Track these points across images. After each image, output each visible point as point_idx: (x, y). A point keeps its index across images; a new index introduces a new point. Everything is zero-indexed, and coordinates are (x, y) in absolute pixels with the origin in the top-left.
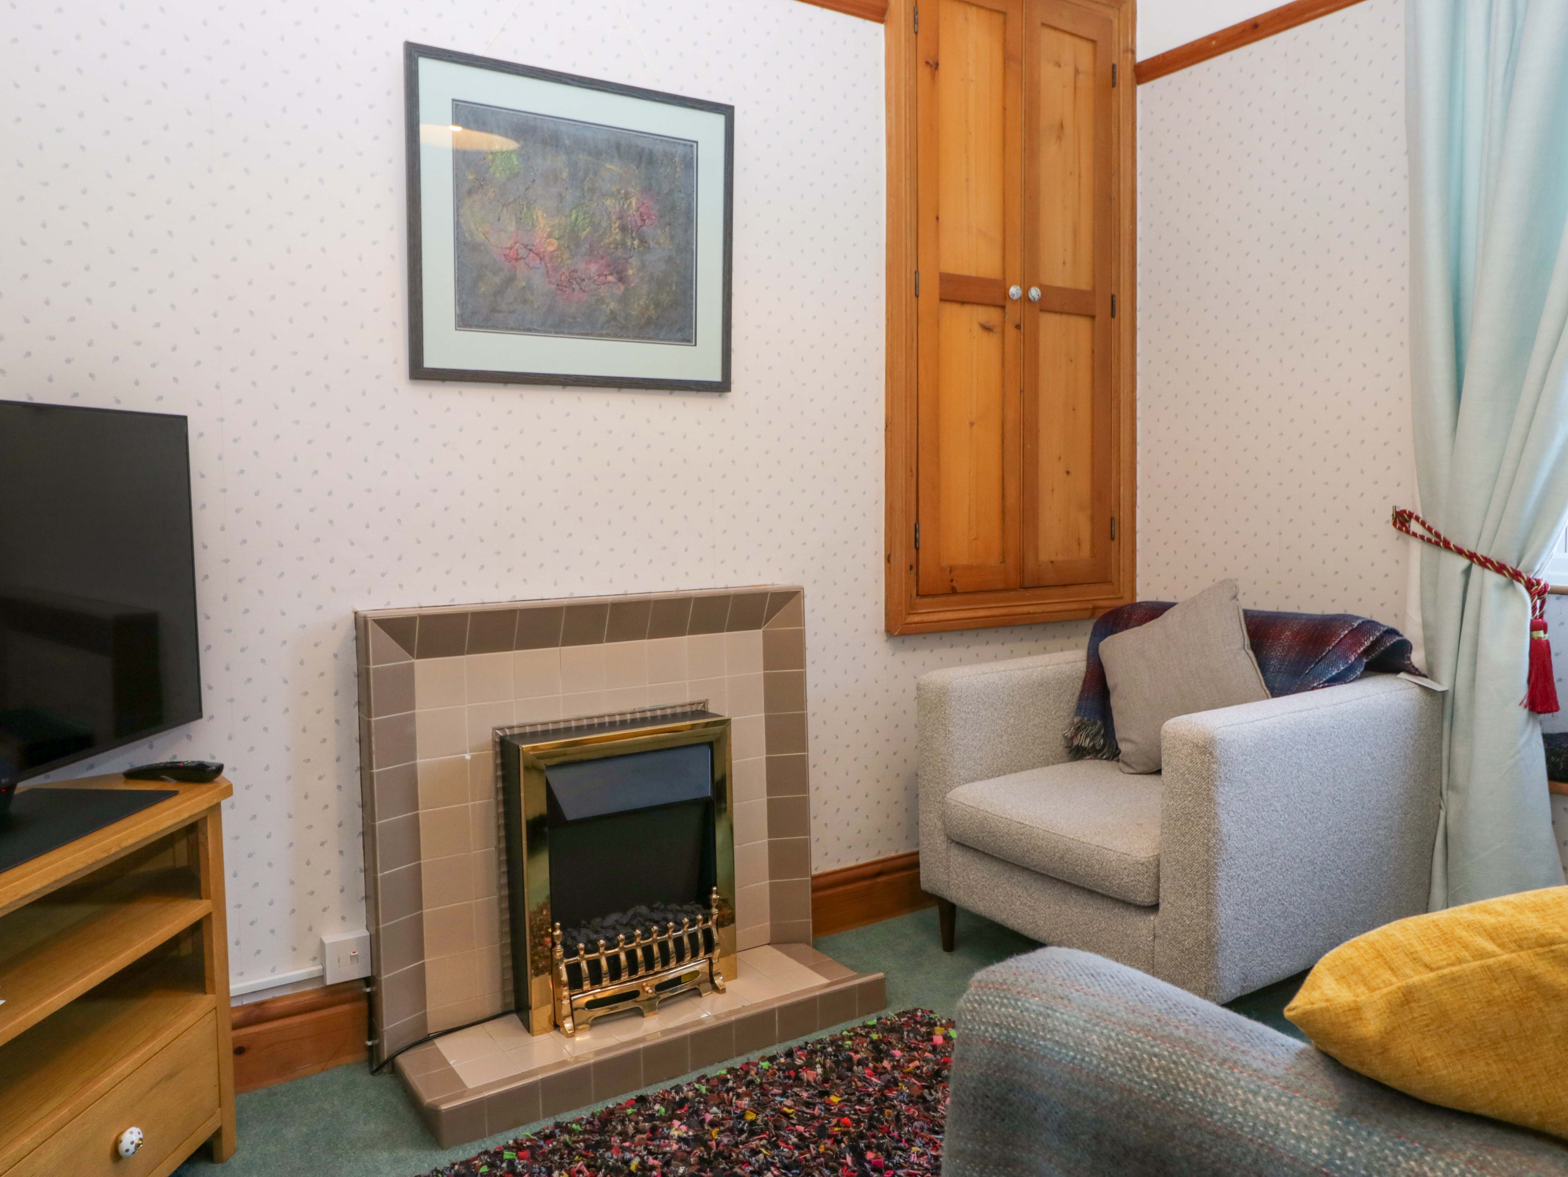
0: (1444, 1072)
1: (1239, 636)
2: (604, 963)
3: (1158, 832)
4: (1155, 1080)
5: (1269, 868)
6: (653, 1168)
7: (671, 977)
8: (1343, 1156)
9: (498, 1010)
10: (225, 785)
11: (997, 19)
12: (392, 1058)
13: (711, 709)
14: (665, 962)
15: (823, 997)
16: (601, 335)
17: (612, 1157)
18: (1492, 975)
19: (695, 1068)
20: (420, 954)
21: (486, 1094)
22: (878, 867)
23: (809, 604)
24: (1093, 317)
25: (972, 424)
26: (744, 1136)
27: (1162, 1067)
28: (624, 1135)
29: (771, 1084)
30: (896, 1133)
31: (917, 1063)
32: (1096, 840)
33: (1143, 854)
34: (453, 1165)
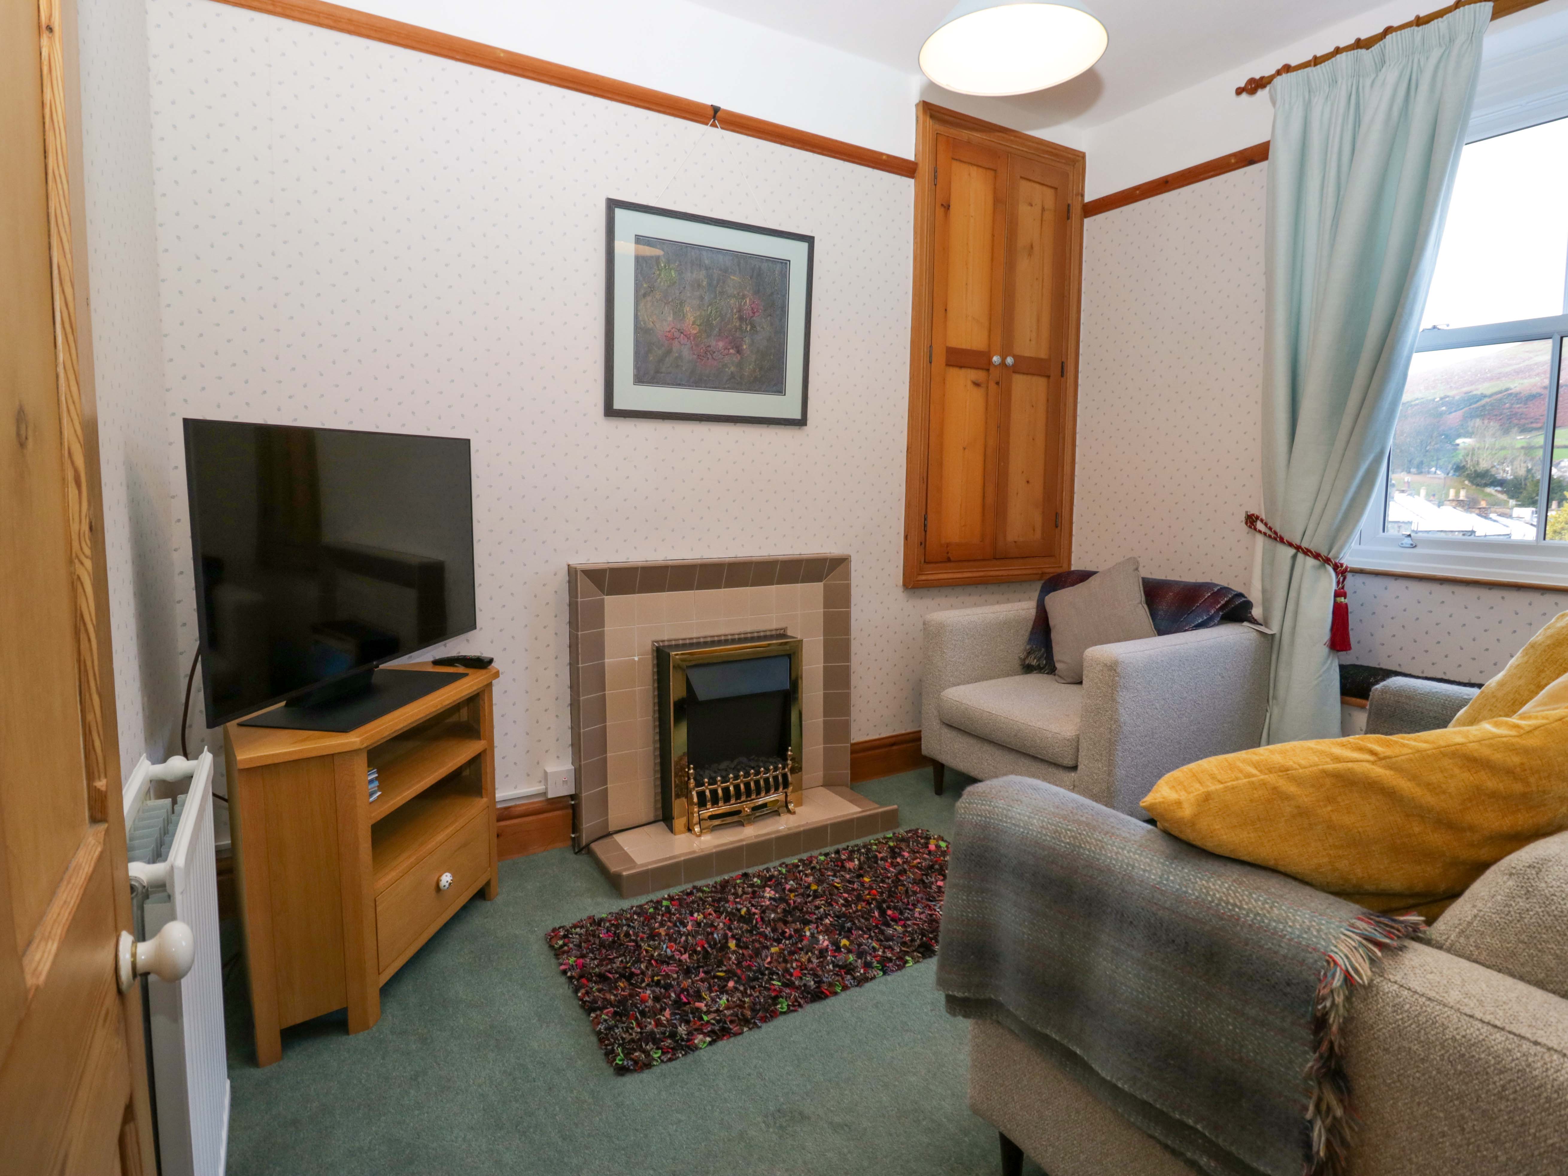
0: (1225, 837)
1: (1137, 595)
2: (720, 791)
3: (1079, 720)
4: (1068, 843)
5: (1150, 745)
6: (755, 914)
7: (760, 803)
8: (1167, 880)
9: (652, 819)
10: (494, 671)
11: (991, 174)
12: (588, 846)
13: (789, 633)
14: (758, 793)
15: (858, 819)
16: (724, 388)
17: (730, 907)
18: (1253, 786)
19: (778, 859)
20: (605, 782)
21: (650, 867)
22: (892, 740)
23: (854, 565)
24: (1048, 377)
25: (964, 449)
26: (810, 899)
27: (1072, 836)
28: (736, 895)
29: (826, 869)
30: (906, 900)
31: (918, 860)
32: (1039, 724)
33: (1069, 734)
34: (632, 907)
